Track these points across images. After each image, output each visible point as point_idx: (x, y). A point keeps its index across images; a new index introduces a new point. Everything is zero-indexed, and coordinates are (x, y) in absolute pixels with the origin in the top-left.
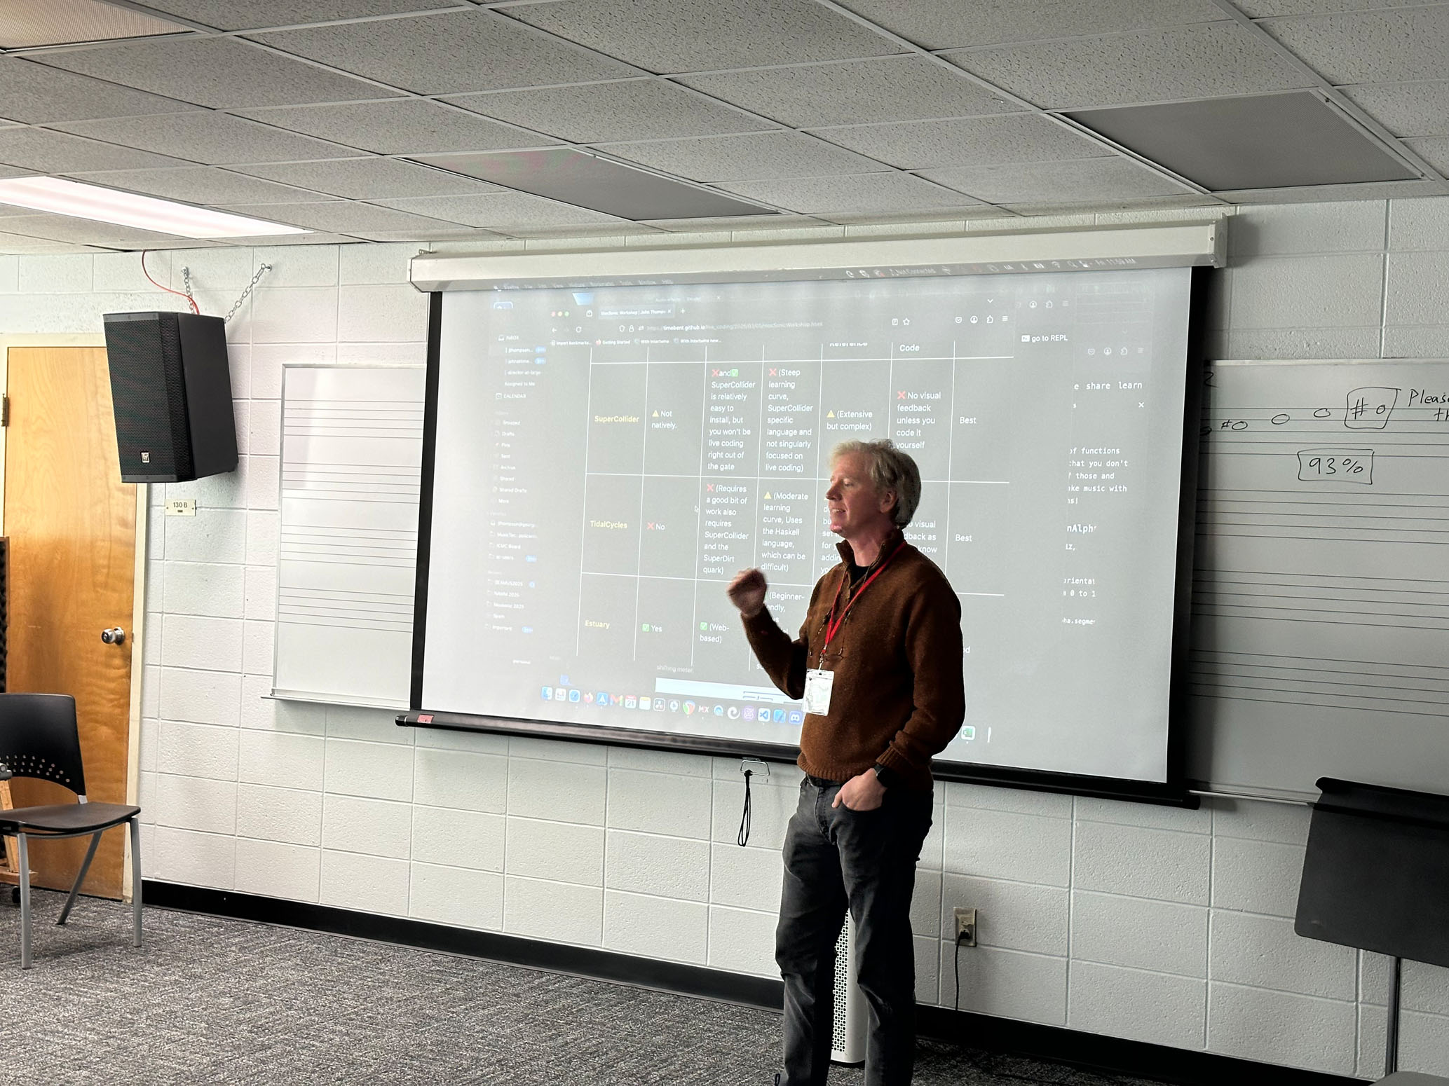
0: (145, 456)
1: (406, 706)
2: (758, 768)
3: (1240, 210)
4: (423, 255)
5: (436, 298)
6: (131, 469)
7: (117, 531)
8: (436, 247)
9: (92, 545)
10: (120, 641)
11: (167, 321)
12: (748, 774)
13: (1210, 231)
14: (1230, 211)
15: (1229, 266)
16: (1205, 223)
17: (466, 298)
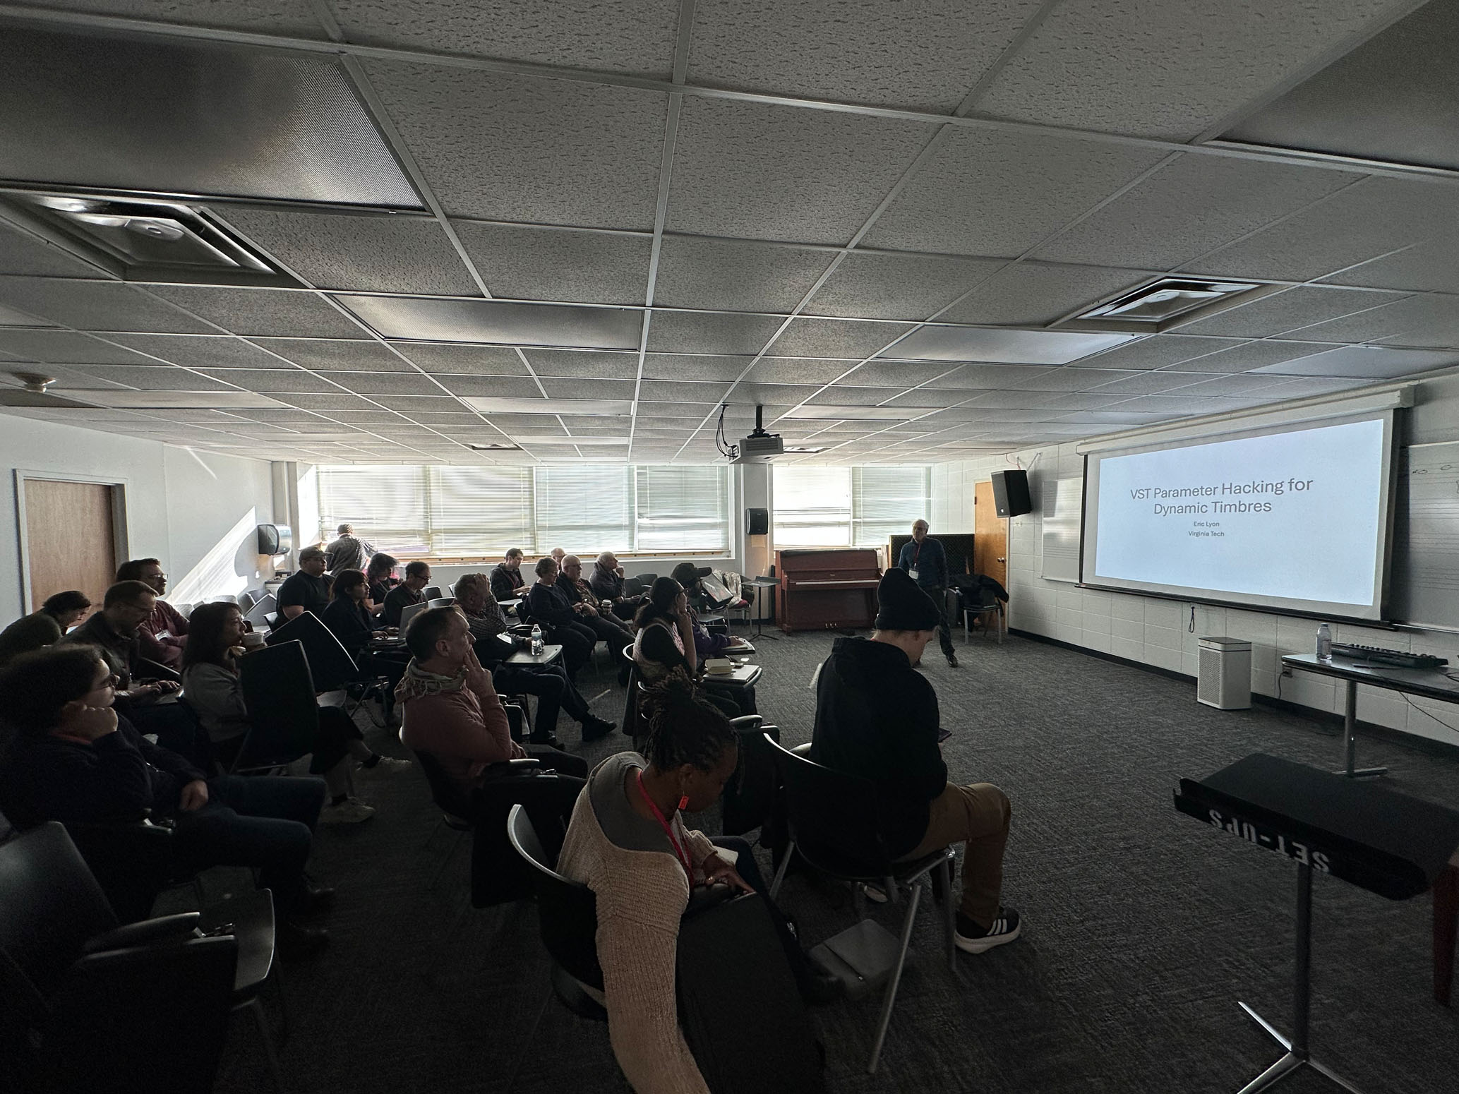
0: (1002, 511)
1: (1078, 581)
2: (1196, 606)
3: (1421, 381)
4: (1081, 444)
5: (1086, 457)
6: (999, 514)
7: (1002, 531)
8: (1087, 441)
9: (996, 535)
10: (1003, 561)
11: (1006, 473)
12: (1193, 608)
13: (1398, 393)
14: (1416, 383)
15: (1415, 406)
16: (1396, 390)
17: (1096, 456)
